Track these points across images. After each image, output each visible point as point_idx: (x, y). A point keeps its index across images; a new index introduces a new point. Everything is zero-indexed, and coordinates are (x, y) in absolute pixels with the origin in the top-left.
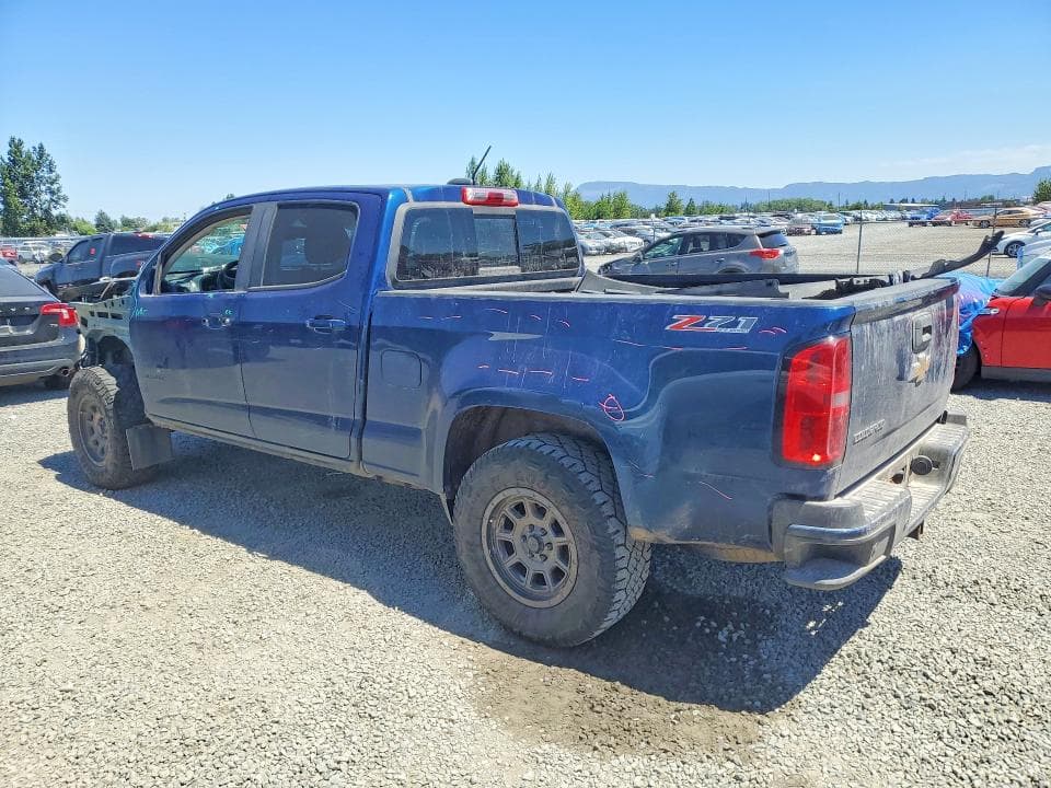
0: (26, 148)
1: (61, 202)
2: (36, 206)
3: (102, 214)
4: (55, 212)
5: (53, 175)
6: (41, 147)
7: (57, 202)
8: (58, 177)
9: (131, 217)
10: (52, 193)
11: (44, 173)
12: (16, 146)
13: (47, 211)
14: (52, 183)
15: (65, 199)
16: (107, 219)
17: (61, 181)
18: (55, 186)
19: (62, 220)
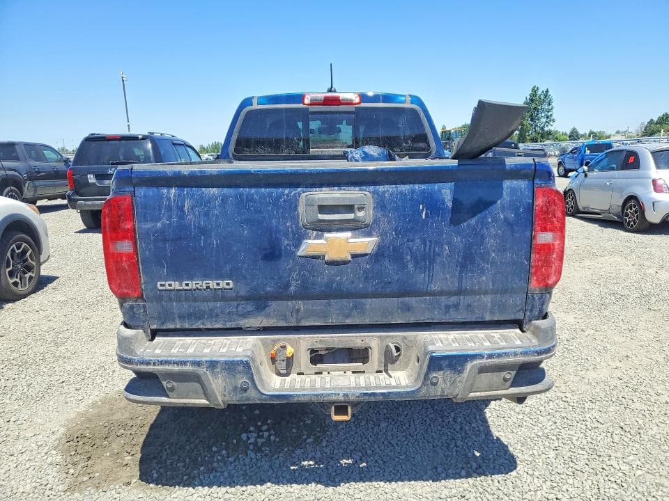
0: (539, 92)
1: (551, 123)
2: (537, 126)
3: (574, 129)
4: (546, 129)
5: (550, 107)
6: (547, 91)
7: (548, 123)
8: (552, 109)
9: (595, 131)
10: (547, 117)
11: (545, 106)
12: (535, 90)
13: (542, 129)
14: (548, 112)
15: (554, 121)
16: (577, 132)
17: (553, 111)
18: (550, 114)
19: (549, 133)
